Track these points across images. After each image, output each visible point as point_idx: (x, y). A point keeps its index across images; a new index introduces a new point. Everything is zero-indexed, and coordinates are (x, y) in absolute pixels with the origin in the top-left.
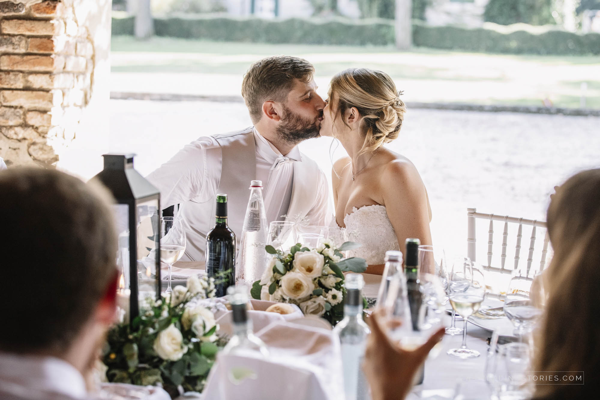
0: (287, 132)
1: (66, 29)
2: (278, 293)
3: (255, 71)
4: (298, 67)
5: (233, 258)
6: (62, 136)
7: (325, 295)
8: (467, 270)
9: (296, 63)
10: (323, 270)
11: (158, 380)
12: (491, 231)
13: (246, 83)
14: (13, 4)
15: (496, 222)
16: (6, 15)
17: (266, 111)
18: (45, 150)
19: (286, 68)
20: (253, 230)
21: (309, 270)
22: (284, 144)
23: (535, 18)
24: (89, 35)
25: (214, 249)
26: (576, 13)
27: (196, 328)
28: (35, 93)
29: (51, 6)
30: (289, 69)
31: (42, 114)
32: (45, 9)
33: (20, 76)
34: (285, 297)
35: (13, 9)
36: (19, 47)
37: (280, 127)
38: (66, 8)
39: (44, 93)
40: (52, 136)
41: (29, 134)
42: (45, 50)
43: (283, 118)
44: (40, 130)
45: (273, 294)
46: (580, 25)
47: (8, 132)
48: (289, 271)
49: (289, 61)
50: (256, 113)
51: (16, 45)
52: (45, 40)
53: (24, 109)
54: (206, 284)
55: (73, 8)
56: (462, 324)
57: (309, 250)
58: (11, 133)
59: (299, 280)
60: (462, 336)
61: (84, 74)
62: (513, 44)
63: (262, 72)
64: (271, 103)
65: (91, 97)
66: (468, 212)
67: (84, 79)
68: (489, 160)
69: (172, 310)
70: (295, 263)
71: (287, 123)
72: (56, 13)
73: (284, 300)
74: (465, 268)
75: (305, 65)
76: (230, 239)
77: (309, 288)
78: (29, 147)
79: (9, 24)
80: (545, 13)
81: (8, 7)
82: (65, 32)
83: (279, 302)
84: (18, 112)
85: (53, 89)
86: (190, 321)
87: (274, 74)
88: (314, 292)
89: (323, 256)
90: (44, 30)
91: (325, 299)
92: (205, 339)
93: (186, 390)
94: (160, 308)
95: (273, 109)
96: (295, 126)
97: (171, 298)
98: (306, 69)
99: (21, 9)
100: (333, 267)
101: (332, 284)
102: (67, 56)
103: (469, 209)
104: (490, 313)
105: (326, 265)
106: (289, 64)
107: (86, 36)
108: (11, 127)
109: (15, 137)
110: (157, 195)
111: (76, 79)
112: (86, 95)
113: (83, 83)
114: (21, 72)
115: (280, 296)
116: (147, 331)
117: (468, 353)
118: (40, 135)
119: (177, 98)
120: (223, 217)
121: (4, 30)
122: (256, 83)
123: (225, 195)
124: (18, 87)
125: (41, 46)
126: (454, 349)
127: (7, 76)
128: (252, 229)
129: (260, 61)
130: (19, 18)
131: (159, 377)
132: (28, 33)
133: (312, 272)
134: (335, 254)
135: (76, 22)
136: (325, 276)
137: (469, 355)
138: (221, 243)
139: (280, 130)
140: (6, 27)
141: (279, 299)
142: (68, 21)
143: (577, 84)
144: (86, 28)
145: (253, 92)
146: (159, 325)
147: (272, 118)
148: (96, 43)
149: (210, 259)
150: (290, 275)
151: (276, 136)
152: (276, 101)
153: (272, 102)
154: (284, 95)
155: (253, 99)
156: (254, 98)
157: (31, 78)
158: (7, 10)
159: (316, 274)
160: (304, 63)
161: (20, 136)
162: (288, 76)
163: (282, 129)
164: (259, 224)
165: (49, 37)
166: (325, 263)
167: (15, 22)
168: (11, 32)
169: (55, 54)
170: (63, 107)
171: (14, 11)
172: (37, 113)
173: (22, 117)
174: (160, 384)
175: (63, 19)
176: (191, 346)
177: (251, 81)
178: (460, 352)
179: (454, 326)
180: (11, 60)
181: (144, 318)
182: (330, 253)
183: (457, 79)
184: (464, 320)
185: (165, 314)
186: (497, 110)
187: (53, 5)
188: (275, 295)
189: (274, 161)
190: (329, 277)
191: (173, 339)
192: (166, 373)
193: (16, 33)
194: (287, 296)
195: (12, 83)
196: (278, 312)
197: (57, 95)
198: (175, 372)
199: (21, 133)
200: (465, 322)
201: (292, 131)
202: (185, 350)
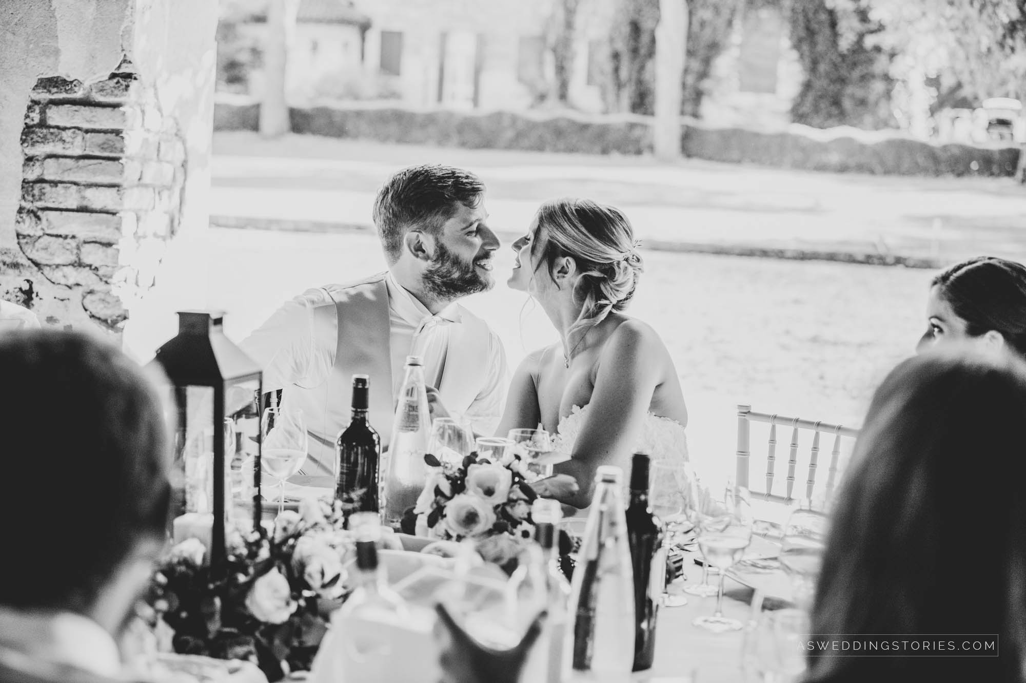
0: (438, 280)
1: (143, 119)
2: (441, 526)
3: (396, 186)
4: (463, 183)
5: (375, 472)
6: (134, 281)
7: (512, 530)
8: (728, 498)
9: (459, 177)
10: (510, 493)
11: (250, 653)
12: (773, 441)
13: (381, 203)
14: (65, 82)
15: (780, 427)
16: (53, 97)
17: (409, 246)
18: (108, 303)
19: (445, 184)
20: (408, 430)
21: (489, 492)
22: (433, 299)
23: (868, 119)
24: (179, 130)
25: (347, 457)
26: (929, 114)
27: (310, 576)
28: (94, 215)
29: (122, 85)
30: (449, 186)
31: (104, 248)
32: (113, 89)
33: (74, 189)
34: (451, 533)
35: (65, 89)
36: (71, 146)
37: (428, 272)
38: (144, 88)
39: (110, 216)
40: (119, 282)
41: (85, 277)
42: (111, 152)
43: (434, 259)
44: (100, 272)
45: (434, 528)
46: (936, 130)
47: (53, 274)
48: (459, 493)
49: (449, 174)
50: (393, 248)
51: (68, 143)
52: (110, 136)
53: (77, 240)
54: (328, 511)
55: (156, 89)
56: (716, 580)
57: (488, 462)
58: (57, 275)
59: (473, 508)
60: (716, 598)
61: (169, 188)
62: (834, 158)
63: (408, 188)
64: (417, 233)
65: (179, 223)
66: (738, 411)
67: (170, 197)
68: (787, 332)
69: (275, 548)
70: (468, 481)
71: (438, 266)
72: (129, 96)
73: (449, 537)
74: (726, 495)
75: (472, 181)
76: (372, 443)
77: (487, 519)
78: (84, 297)
79: (58, 112)
80: (882, 111)
81: (57, 85)
82: (143, 125)
83: (442, 539)
84: (69, 244)
85: (122, 210)
86: (302, 565)
87: (426, 192)
88: (495, 525)
89: (510, 472)
90: (111, 121)
91: (512, 537)
92: (323, 593)
93: (293, 668)
94: (258, 544)
95: (420, 244)
96: (449, 272)
97: (275, 529)
98: (473, 188)
99: (76, 89)
100: (526, 489)
101: (523, 514)
102: (145, 160)
103: (740, 406)
104: (758, 564)
105: (515, 486)
106: (449, 177)
107: (174, 131)
108: (57, 266)
109: (63, 281)
110: (258, 375)
111: (157, 197)
112: (172, 221)
113: (169, 202)
114: (75, 184)
115: (444, 532)
116: (236, 579)
117: (724, 623)
118: (101, 279)
119: (320, 228)
120: (362, 410)
121: (51, 119)
122: (397, 203)
123: (366, 377)
124: (70, 207)
125: (105, 146)
126: (704, 618)
127: (54, 189)
128: (406, 430)
129: (404, 171)
130: (74, 102)
131: (252, 648)
132: (86, 126)
133: (493, 497)
134: (529, 469)
135: (160, 110)
136: (511, 502)
137: (726, 627)
138: (357, 449)
139: (428, 277)
140: (54, 116)
141: (443, 535)
142: (147, 109)
143: (927, 220)
144: (175, 119)
145: (391, 216)
146: (255, 569)
147: (417, 256)
148: (189, 144)
149: (342, 473)
150: (459, 499)
151: (421, 286)
152: (426, 232)
153: (420, 232)
154: (439, 225)
155: (390, 227)
156: (392, 226)
157: (90, 193)
158: (55, 90)
159: (499, 498)
160: (472, 178)
161: (71, 282)
162: (447, 196)
163: (430, 275)
164: (417, 422)
165: (117, 132)
166: (514, 483)
167: (67, 109)
168: (62, 124)
169: (127, 158)
170: (137, 237)
171: (66, 91)
172: (97, 245)
173: (75, 251)
174: (254, 659)
175: (140, 105)
176: (302, 603)
177: (389, 200)
178: (712, 622)
179: (707, 583)
180: (59, 164)
181: (232, 558)
182: (521, 467)
183: (747, 209)
184: (718, 575)
185: (264, 553)
186: (803, 257)
187: (124, 83)
188: (436, 529)
189: (419, 322)
190: (519, 504)
191: (276, 591)
192: (264, 641)
193: (68, 125)
194: (454, 531)
195: (61, 199)
196: (438, 555)
197: (127, 220)
198: (277, 642)
199: (73, 275)
200: (721, 577)
201: (445, 279)
202: (293, 607)
